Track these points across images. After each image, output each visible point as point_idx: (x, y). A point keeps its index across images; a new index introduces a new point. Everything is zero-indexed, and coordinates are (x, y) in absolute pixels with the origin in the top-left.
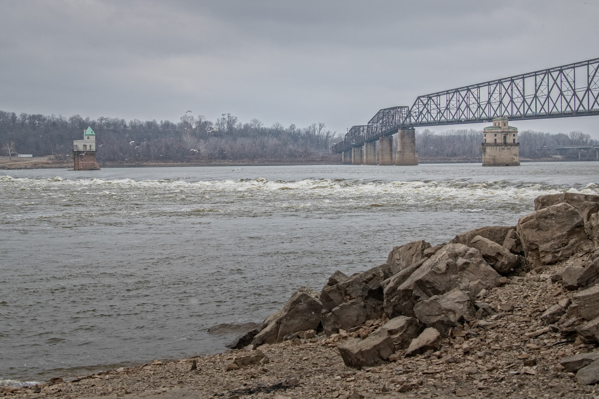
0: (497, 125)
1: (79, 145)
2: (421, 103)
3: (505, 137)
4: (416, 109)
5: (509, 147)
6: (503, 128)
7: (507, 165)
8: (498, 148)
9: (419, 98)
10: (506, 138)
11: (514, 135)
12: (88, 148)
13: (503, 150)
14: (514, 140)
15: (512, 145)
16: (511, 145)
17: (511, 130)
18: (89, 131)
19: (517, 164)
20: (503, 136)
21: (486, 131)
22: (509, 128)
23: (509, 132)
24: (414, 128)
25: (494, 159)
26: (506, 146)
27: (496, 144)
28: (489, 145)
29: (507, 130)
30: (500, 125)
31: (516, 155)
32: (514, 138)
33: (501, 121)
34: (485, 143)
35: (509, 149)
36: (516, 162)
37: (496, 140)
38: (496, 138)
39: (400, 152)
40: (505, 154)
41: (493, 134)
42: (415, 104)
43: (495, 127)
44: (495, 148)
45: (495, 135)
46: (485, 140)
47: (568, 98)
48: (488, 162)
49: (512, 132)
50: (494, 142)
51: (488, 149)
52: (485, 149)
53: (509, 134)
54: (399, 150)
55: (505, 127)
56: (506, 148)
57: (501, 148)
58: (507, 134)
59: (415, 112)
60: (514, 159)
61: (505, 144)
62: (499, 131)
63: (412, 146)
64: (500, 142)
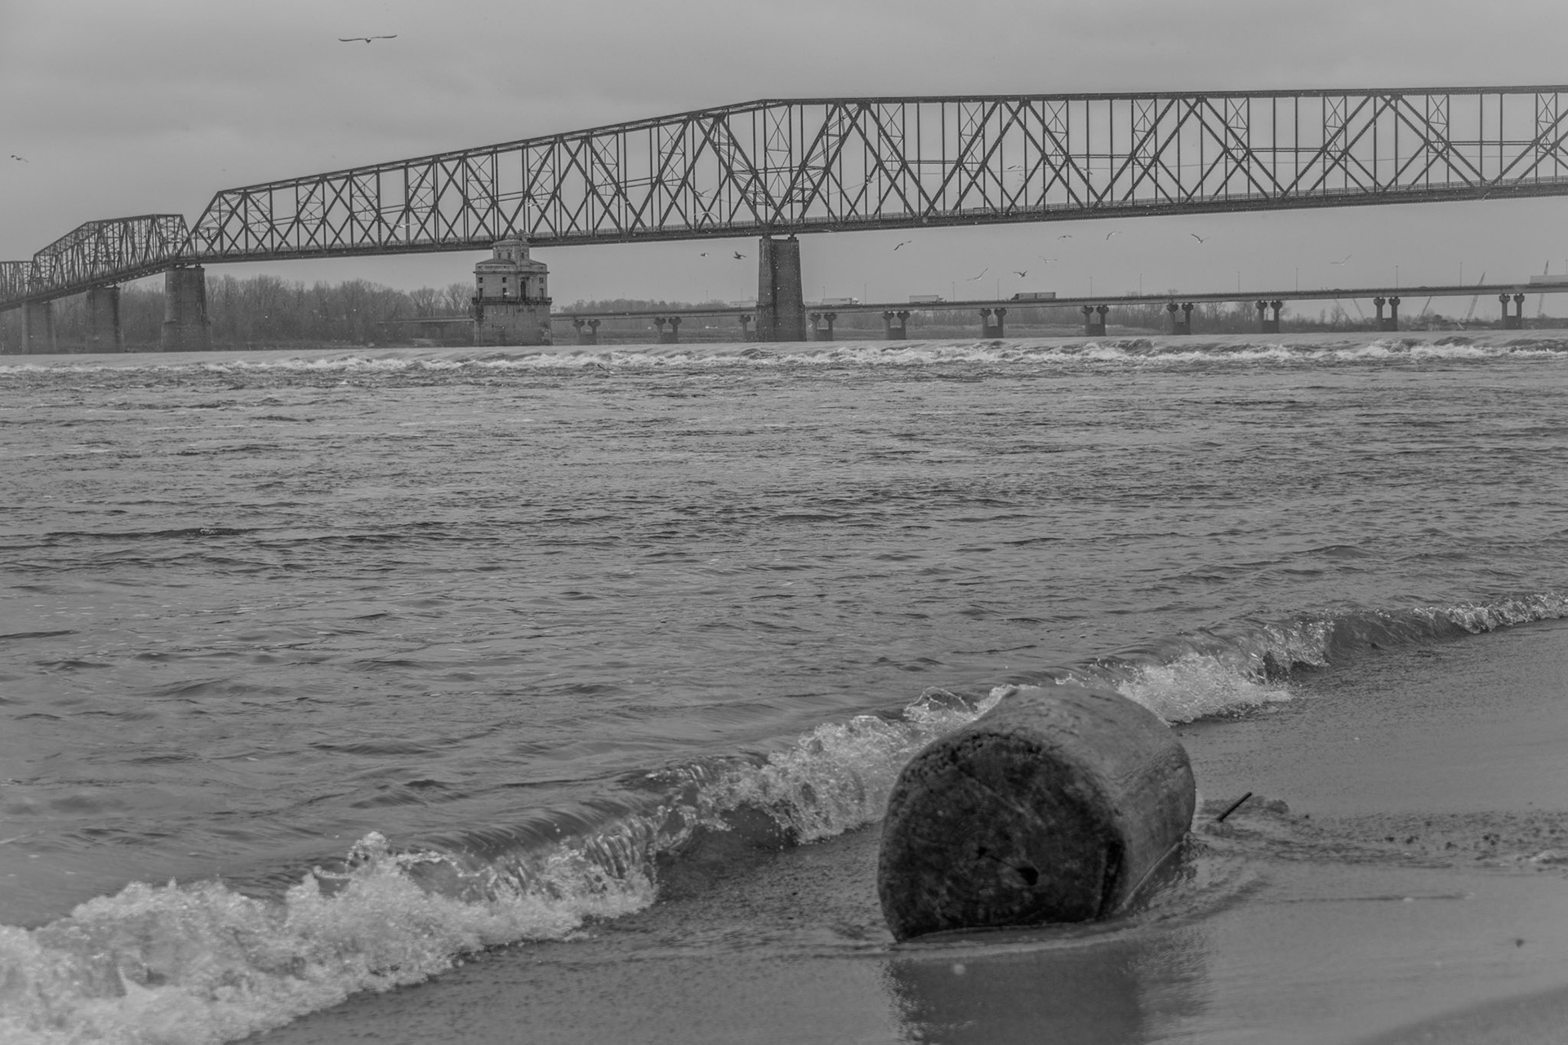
0: (504, 256)
2: (225, 207)
3: (523, 285)
4: (210, 222)
5: (533, 307)
6: (518, 264)
8: (511, 308)
9: (220, 194)
10: (525, 287)
11: (542, 281)
13: (520, 313)
14: (542, 290)
15: (538, 303)
16: (536, 302)
17: (535, 269)
20: (520, 281)
21: (482, 270)
22: (532, 264)
23: (530, 273)
24: (202, 265)
25: (502, 334)
26: (527, 304)
27: (505, 301)
28: (491, 302)
29: (526, 269)
30: (512, 258)
31: (545, 325)
32: (543, 286)
33: (513, 249)
34: (481, 297)
35: (533, 310)
37: (504, 290)
38: (505, 285)
39: (171, 323)
40: (524, 323)
41: (500, 277)
42: (209, 209)
43: (498, 259)
44: (504, 307)
45: (504, 280)
46: (481, 290)
47: (607, 200)
49: (537, 274)
50: (500, 294)
51: (488, 312)
52: (482, 311)
53: (531, 277)
54: (167, 318)
55: (524, 263)
56: (525, 308)
57: (516, 307)
58: (528, 279)
59: (208, 229)
60: (543, 334)
61: (525, 299)
62: (512, 270)
63: (199, 310)
64: (514, 295)
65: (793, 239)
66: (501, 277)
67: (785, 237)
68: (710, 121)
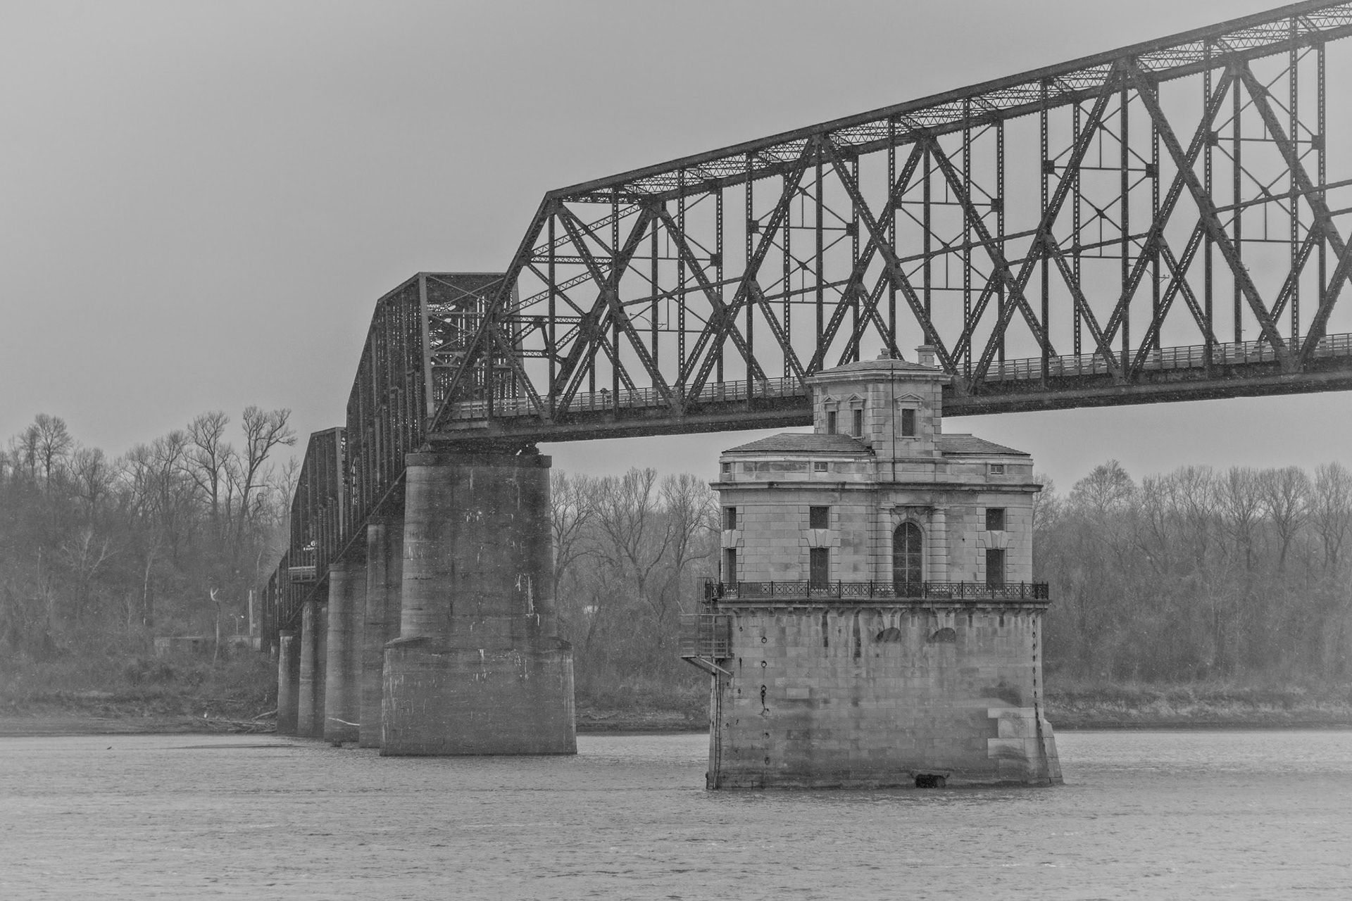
0: (845, 425)
2: (568, 249)
3: (908, 537)
5: (946, 621)
6: (884, 453)
7: (927, 782)
8: (841, 625)
9: (553, 204)
10: (916, 546)
11: (995, 518)
13: (893, 648)
14: (995, 558)
15: (970, 607)
16: (964, 603)
17: (966, 472)
19: (1023, 777)
20: (889, 523)
21: (740, 476)
22: (952, 452)
23: (949, 489)
25: (803, 731)
26: (916, 608)
27: (817, 596)
28: (765, 599)
29: (925, 475)
30: (868, 430)
31: (1011, 696)
32: (1000, 539)
33: (872, 397)
34: (733, 582)
35: (944, 635)
36: (1008, 753)
37: (819, 555)
38: (819, 536)
39: (416, 643)
40: (907, 688)
41: (796, 508)
42: (525, 256)
43: (824, 442)
44: (811, 626)
45: (819, 517)
46: (731, 552)
48: (752, 753)
49: (972, 491)
50: (801, 572)
51: (755, 642)
52: (728, 635)
53: (943, 503)
54: (407, 630)
55: (915, 448)
56: (914, 627)
57: (871, 625)
58: (930, 510)
60: (992, 727)
61: (911, 592)
62: (855, 476)
63: (522, 596)
64: (863, 576)
66: (808, 501)
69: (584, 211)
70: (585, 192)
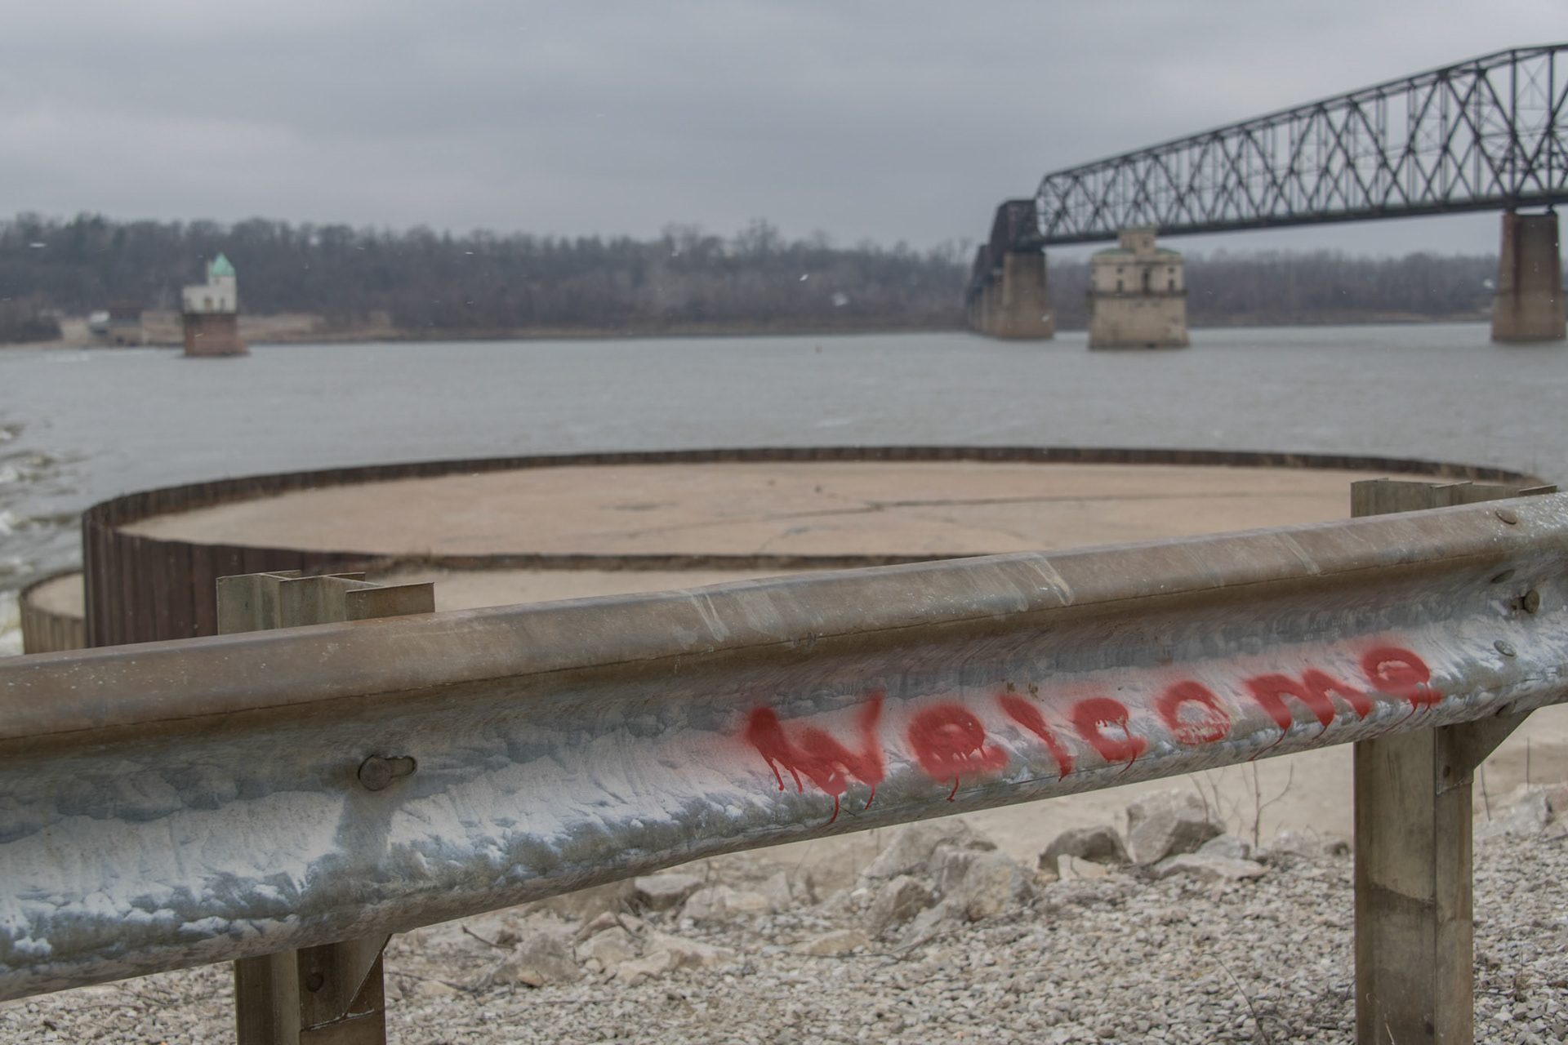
0: (1127, 245)
1: (196, 298)
2: (1052, 192)
3: (1146, 277)
5: (1156, 300)
6: (1140, 253)
7: (1151, 347)
8: (1127, 303)
9: (1048, 179)
10: (1148, 279)
11: (1171, 271)
12: (216, 306)
13: (1141, 308)
14: (1171, 282)
15: (1164, 296)
16: (1162, 295)
17: (1163, 257)
18: (220, 265)
19: (1178, 345)
20: (1140, 272)
21: (1097, 260)
22: (1159, 251)
23: (1158, 262)
24: (1045, 249)
25: (1115, 332)
26: (1148, 296)
27: (1120, 293)
28: (1105, 295)
29: (1151, 259)
30: (1135, 246)
31: (1175, 321)
32: (1173, 276)
33: (1135, 237)
34: (1094, 290)
35: (1158, 304)
36: (1175, 338)
37: (1120, 282)
38: (1120, 277)
39: (1008, 307)
40: (1145, 319)
41: (1114, 269)
42: (1040, 193)
43: (1121, 250)
44: (1118, 302)
45: (1120, 271)
46: (1094, 282)
48: (1101, 339)
49: (1165, 263)
50: (1115, 287)
51: (1102, 307)
52: (1093, 305)
53: (1156, 267)
54: (1006, 303)
55: (1148, 252)
56: (1147, 302)
57: (1136, 302)
58: (1152, 269)
60: (1170, 331)
61: (1146, 292)
62: (1131, 260)
64: (1133, 287)
65: (1552, 215)
66: (1117, 267)
67: (1541, 210)
68: (1470, 79)
69: (1058, 181)
70: (1058, 174)
